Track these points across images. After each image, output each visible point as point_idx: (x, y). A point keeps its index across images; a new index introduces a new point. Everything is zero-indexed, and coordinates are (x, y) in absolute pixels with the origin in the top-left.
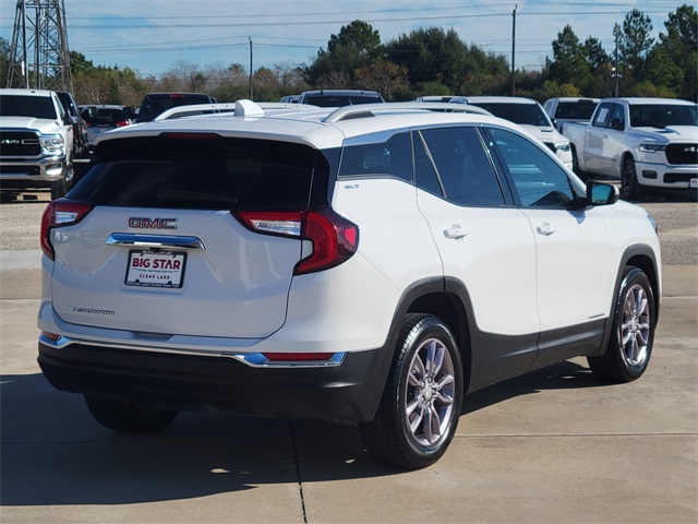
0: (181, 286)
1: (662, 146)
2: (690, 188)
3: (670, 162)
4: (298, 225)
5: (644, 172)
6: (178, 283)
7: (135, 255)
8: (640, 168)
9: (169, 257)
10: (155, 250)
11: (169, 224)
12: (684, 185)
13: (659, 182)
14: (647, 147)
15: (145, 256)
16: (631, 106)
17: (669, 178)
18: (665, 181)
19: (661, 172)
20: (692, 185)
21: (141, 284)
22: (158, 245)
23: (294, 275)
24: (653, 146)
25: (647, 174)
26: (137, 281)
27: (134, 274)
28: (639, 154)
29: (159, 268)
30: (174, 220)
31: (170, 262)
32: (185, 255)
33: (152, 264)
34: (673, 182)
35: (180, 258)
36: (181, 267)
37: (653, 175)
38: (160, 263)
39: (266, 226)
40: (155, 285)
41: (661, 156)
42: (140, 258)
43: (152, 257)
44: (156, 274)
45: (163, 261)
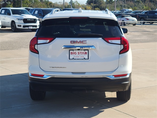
0: (88, 59)
1: (22, 19)
2: (29, 29)
3: (24, 23)
4: (120, 41)
5: (18, 25)
6: (87, 58)
7: (71, 51)
8: (17, 25)
9: (82, 51)
10: (79, 50)
11: (84, 42)
12: (27, 28)
13: (22, 28)
14: (18, 19)
15: (75, 51)
16: (11, 10)
17: (24, 26)
18: (23, 27)
19: (22, 25)
20: (29, 28)
21: (75, 59)
22: (79, 48)
23: (119, 54)
24: (20, 19)
25: (18, 26)
26: (73, 58)
27: (72, 57)
28: (16, 21)
29: (80, 54)
30: (86, 41)
31: (83, 53)
32: (88, 50)
33: (77, 53)
34: (25, 27)
35: (87, 51)
36: (87, 54)
37: (20, 26)
38: (80, 53)
39: (112, 41)
40: (80, 59)
41: (22, 21)
42: (73, 52)
43: (77, 52)
44: (79, 56)
45: (81, 52)
